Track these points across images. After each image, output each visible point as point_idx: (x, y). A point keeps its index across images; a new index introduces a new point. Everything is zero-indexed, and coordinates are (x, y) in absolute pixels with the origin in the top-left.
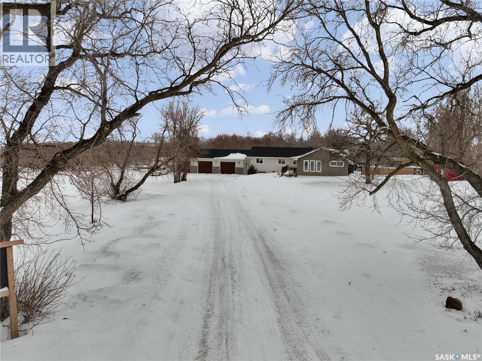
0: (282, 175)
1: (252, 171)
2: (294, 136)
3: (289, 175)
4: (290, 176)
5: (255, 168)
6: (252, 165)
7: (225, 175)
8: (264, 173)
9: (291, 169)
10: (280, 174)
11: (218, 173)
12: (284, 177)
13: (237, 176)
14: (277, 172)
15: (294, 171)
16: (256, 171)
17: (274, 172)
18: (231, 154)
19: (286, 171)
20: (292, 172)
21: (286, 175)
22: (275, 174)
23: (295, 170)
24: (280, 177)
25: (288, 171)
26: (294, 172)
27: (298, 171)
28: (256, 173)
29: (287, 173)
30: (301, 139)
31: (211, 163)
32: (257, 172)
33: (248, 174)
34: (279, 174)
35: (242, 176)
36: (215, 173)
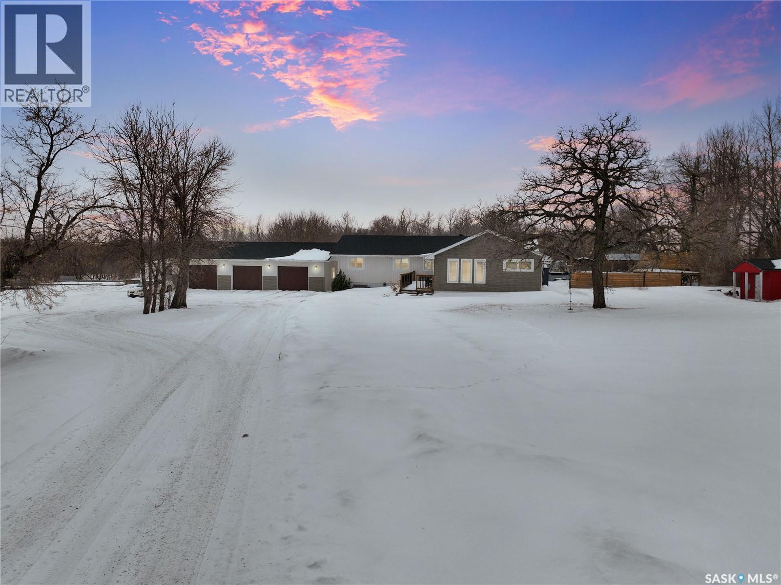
0: (401, 291)
1: (341, 284)
2: (427, 224)
3: (416, 290)
4: (418, 292)
5: (347, 278)
6: (341, 272)
7: (287, 292)
8: (365, 286)
9: (421, 278)
10: (398, 290)
11: (272, 288)
12: (405, 295)
13: (311, 295)
14: (391, 284)
15: (427, 281)
16: (349, 284)
17: (385, 285)
18: (301, 251)
19: (411, 283)
20: (422, 284)
21: (410, 292)
22: (388, 289)
23: (428, 279)
24: (397, 295)
25: (414, 283)
26: (426, 285)
27: (435, 281)
28: (349, 288)
29: (412, 286)
30: (439, 229)
31: (259, 269)
32: (352, 285)
33: (333, 291)
34: (395, 289)
35: (320, 295)
36: (266, 289)
